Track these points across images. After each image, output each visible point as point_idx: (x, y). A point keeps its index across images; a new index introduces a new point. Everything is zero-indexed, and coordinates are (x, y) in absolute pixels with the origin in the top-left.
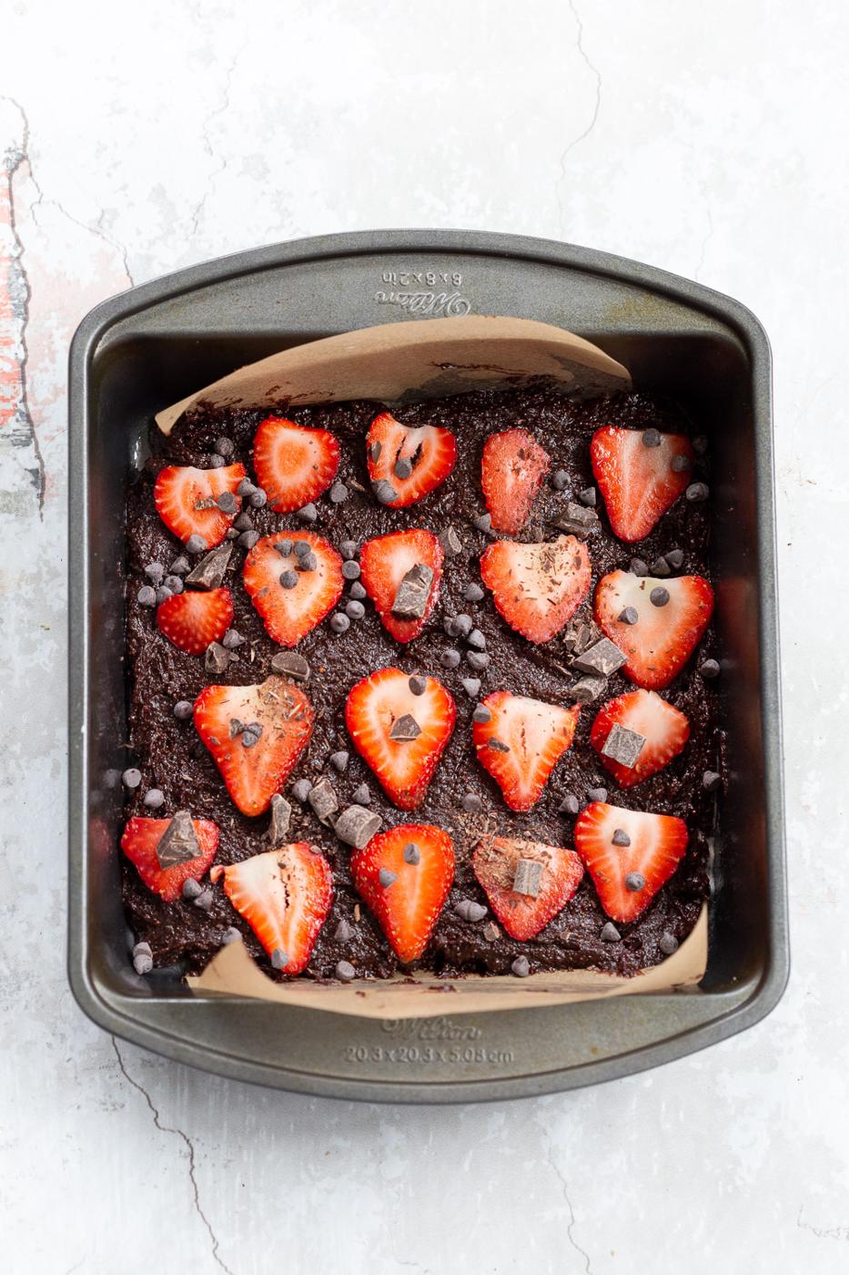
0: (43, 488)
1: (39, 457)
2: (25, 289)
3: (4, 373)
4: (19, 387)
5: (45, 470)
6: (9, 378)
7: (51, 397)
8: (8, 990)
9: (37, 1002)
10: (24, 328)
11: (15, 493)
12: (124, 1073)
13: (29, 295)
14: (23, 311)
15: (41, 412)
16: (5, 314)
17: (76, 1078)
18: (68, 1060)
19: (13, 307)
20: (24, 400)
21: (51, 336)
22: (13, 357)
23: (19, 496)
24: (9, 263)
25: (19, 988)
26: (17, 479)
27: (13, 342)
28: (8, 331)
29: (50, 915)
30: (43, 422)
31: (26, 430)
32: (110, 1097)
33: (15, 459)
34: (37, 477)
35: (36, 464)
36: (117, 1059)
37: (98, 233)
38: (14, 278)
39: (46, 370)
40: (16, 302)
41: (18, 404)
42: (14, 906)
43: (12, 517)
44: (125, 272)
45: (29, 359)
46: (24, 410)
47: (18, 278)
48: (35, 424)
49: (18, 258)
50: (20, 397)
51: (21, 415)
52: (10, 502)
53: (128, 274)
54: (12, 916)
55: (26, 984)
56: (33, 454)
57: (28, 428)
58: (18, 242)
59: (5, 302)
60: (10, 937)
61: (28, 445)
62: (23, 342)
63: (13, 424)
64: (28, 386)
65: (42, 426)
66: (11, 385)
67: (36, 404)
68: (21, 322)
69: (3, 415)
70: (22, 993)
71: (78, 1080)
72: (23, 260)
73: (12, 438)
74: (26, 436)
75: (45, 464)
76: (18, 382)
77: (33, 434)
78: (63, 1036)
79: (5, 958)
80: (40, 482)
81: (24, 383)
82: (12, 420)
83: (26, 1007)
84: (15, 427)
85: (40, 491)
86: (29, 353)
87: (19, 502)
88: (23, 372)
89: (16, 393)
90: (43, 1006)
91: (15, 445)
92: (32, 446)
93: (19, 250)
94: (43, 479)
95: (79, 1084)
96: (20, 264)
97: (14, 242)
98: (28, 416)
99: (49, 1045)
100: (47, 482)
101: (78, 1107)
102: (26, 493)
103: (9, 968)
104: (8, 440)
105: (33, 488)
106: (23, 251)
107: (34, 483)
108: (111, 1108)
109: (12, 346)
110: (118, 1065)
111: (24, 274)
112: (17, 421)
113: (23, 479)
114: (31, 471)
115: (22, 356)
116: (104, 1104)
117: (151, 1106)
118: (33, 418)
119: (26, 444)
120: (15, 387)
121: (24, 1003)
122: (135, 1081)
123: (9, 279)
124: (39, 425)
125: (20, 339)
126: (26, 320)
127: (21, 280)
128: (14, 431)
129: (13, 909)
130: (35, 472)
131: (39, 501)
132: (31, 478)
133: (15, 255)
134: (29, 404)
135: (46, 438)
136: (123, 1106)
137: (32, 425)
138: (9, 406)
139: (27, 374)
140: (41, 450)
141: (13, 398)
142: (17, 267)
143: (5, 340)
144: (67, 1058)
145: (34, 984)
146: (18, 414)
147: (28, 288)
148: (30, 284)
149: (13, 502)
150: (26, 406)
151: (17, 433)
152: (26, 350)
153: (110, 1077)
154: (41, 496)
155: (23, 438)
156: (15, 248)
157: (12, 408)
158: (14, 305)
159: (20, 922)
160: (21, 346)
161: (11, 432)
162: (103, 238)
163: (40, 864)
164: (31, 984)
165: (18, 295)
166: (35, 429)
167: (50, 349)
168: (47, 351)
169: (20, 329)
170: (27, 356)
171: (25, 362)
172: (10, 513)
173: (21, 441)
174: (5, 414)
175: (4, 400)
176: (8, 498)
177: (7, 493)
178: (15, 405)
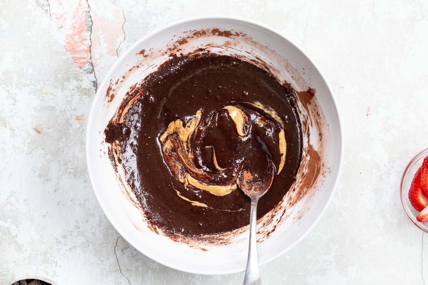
0: (97, 87)
1: (95, 77)
2: (91, 22)
3: (84, 49)
4: (89, 54)
5: (97, 81)
6: (86, 51)
7: (99, 58)
8: (85, 247)
9: (94, 250)
10: (91, 35)
11: (88, 89)
12: (121, 273)
13: (92, 24)
14: (90, 29)
15: (96, 62)
16: (84, 30)
17: (106, 274)
18: (104, 269)
19: (87, 28)
20: (91, 58)
21: (99, 37)
22: (87, 44)
23: (89, 90)
24: (86, 13)
25: (89, 246)
26: (88, 84)
27: (87, 39)
28: (85, 36)
29: (98, 223)
30: (97, 66)
31: (91, 68)
32: (117, 280)
33: (88, 78)
34: (95, 84)
35: (94, 80)
36: (119, 268)
37: (115, 4)
38: (87, 18)
39: (98, 49)
40: (88, 26)
41: (89, 60)
42: (87, 220)
43: (87, 96)
44: (123, 16)
45: (92, 45)
46: (90, 62)
47: (89, 18)
48: (94, 66)
49: (89, 12)
51: (90, 64)
52: (86, 91)
53: (124, 17)
54: (87, 224)
55: (91, 245)
56: (94, 76)
57: (92, 67)
58: (89, 6)
59: (84, 26)
60: (86, 230)
61: (92, 73)
62: (90, 39)
63: (87, 66)
64: (92, 54)
65: (96, 67)
66: (87, 53)
67: (94, 60)
68: (90, 33)
69: (84, 63)
70: (90, 248)
71: (107, 275)
72: (90, 12)
73: (87, 71)
74: (91, 70)
75: (97, 79)
76: (88, 52)
77: (93, 69)
78: (102, 261)
79: (85, 237)
80: (96, 85)
81: (91, 53)
82: (87, 65)
83: (91, 252)
84: (88, 67)
85: (96, 88)
86: (92, 43)
87: (89, 92)
88: (90, 49)
89: (88, 56)
90: (96, 252)
91: (88, 73)
93: (89, 9)
94: (97, 84)
95: (108, 276)
96: (89, 13)
97: (88, 6)
98: (92, 64)
99: (98, 264)
100: (98, 85)
101: (107, 283)
102: (91, 89)
103: (86, 240)
104: (85, 72)
105: (93, 87)
106: (90, 9)
107: (94, 86)
109: (87, 41)
110: (120, 271)
111: (91, 17)
112: (88, 65)
113: (90, 84)
114: (93, 82)
115: (90, 44)
116: (115, 282)
117: (129, 283)
118: (93, 64)
119: (91, 73)
120: (88, 54)
121: (90, 251)
122: (124, 275)
123: (86, 18)
124: (95, 67)
125: (89, 38)
126: (91, 32)
127: (90, 19)
128: (88, 68)
129: (87, 222)
130: (94, 82)
131: (95, 91)
132: (93, 84)
133: (88, 11)
134: (92, 60)
135: (98, 71)
136: (121, 283)
137: (93, 67)
138: (86, 60)
139: (91, 50)
140: (96, 75)
141: (87, 58)
142: (88, 14)
143: (85, 39)
144: (104, 268)
145: (94, 245)
146: (89, 63)
147: (92, 22)
148: (93, 20)
149: (87, 92)
150: (91, 60)
151: (89, 69)
152: (91, 42)
153: (117, 274)
154: (96, 90)
155: (90, 71)
156: (88, 8)
157: (87, 61)
158: (87, 27)
159: (89, 226)
160: (90, 41)
161: (86, 69)
162: (116, 5)
163: (96, 207)
164: (93, 245)
165: (89, 24)
166: (94, 68)
167: (99, 42)
168: (98, 42)
169: (89, 35)
170: (91, 44)
171: (91, 46)
172: (86, 95)
173: (90, 72)
174: (85, 63)
175: (84, 58)
176: (86, 90)
177: (85, 89)
178: (88, 60)
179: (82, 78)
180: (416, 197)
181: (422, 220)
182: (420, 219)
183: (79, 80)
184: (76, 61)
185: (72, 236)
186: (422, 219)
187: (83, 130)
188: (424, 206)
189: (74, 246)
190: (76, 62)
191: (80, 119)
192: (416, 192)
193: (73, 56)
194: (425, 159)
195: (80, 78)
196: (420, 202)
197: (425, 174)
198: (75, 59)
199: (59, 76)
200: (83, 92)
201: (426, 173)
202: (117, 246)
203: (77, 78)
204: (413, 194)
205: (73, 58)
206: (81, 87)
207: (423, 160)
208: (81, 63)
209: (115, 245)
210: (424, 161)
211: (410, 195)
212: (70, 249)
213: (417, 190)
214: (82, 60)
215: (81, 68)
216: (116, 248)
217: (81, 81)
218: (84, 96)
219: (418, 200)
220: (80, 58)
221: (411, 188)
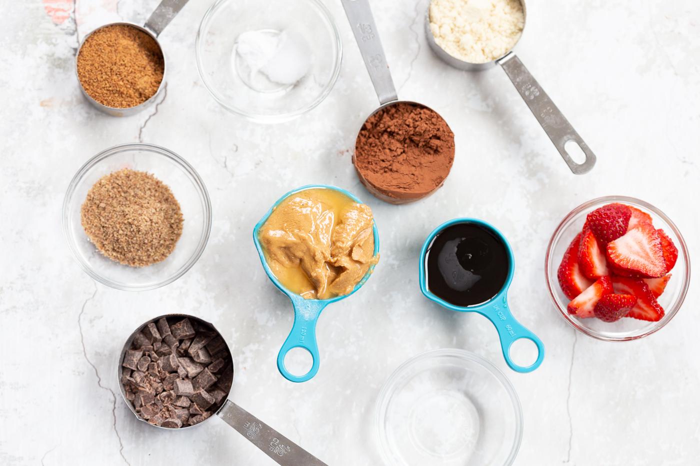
1: (78, 42)
4: (72, 5)
7: (88, 12)
8: (32, 309)
9: (46, 317)
11: (64, 59)
12: (86, 357)
15: (82, 19)
17: (61, 357)
18: (59, 348)
20: (74, 12)
23: (66, 61)
25: (38, 309)
26: (66, 52)
30: (82, 24)
31: (73, 27)
32: (78, 368)
33: (66, 41)
34: (76, 52)
35: (76, 45)
36: (82, 349)
43: (61, 71)
46: (73, 17)
48: (78, 24)
50: (73, 10)
51: (72, 20)
55: (42, 307)
56: (76, 40)
60: (36, 283)
63: (68, 24)
64: (77, 5)
67: (79, 15)
69: (62, 19)
70: (39, 311)
71: (63, 358)
73: (66, 31)
74: (73, 30)
76: (72, 2)
77: (76, 30)
79: (33, 293)
81: (75, 3)
82: (67, 21)
83: (40, 318)
84: (68, 26)
89: (71, 8)
90: (49, 319)
91: (67, 34)
92: (76, 35)
95: (63, 360)
98: (75, 20)
102: (70, 59)
103: (34, 298)
104: (64, 32)
105: (73, 57)
107: (74, 55)
108: (77, 374)
110: (83, 353)
112: (69, 22)
113: (69, 52)
114: (73, 48)
116: (74, 371)
117: (97, 375)
118: (78, 22)
119: (72, 34)
120: (70, 5)
121: (39, 316)
122: (90, 362)
124: (80, 25)
132: (74, 52)
134: (76, 14)
135: (83, 32)
137: (76, 25)
138: (66, 14)
140: (79, 38)
141: (68, 10)
146: (70, 19)
149: (63, 63)
150: (74, 15)
151: (69, 28)
153: (79, 358)
159: (42, 276)
161: (65, 27)
164: (44, 307)
166: (78, 28)
172: (60, 68)
173: (70, 33)
174: (64, 18)
175: (64, 10)
176: (60, 61)
177: (59, 59)
178: (69, 14)
179: (56, 41)
180: (570, 274)
181: (577, 312)
182: (572, 310)
183: (52, 43)
184: (51, 14)
185: (12, 289)
186: (576, 309)
187: (50, 123)
188: (581, 290)
189: (14, 307)
190: (50, 16)
191: (46, 105)
192: (571, 267)
193: (46, 5)
194: (588, 216)
195: (54, 41)
196: (575, 284)
197: (587, 239)
198: (49, 10)
199: (20, 34)
200: (56, 63)
201: (588, 237)
202: (83, 314)
203: (48, 41)
204: (566, 270)
205: (46, 8)
206: (53, 55)
207: (586, 217)
208: (58, 18)
209: (80, 311)
210: (587, 219)
211: (561, 272)
212: (7, 310)
213: (573, 266)
214: (60, 14)
215: (57, 25)
216: (82, 317)
217: (55, 45)
218: (57, 70)
219: (572, 280)
220: (57, 10)
221: (563, 261)
